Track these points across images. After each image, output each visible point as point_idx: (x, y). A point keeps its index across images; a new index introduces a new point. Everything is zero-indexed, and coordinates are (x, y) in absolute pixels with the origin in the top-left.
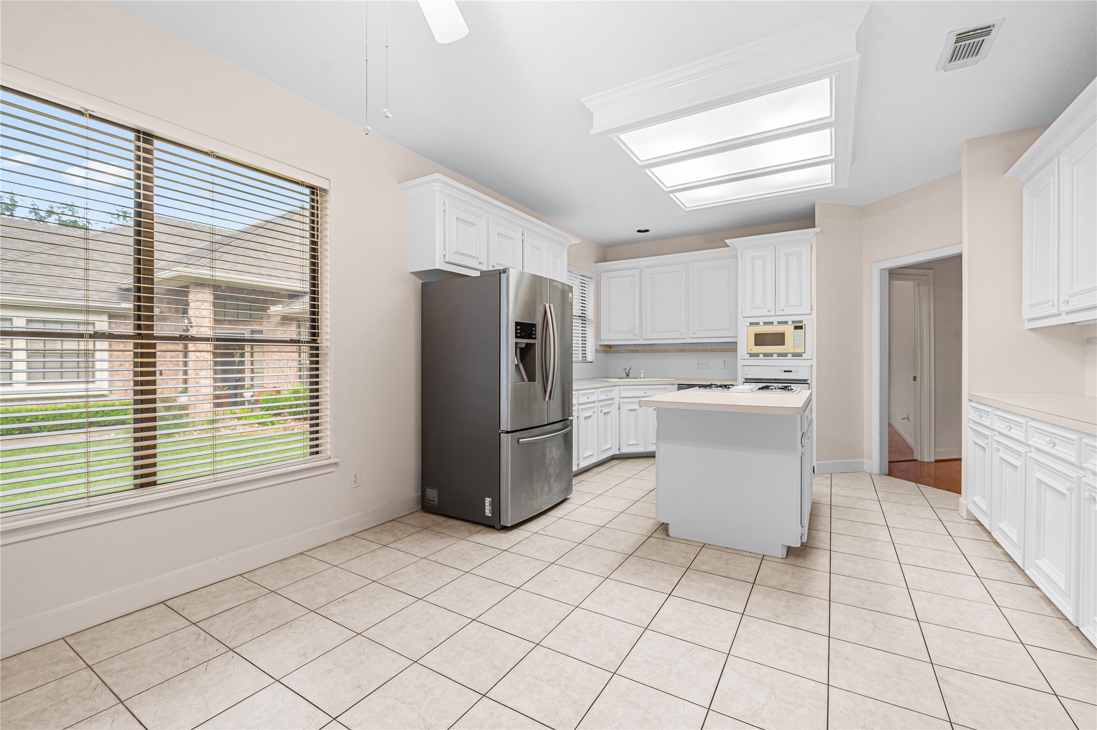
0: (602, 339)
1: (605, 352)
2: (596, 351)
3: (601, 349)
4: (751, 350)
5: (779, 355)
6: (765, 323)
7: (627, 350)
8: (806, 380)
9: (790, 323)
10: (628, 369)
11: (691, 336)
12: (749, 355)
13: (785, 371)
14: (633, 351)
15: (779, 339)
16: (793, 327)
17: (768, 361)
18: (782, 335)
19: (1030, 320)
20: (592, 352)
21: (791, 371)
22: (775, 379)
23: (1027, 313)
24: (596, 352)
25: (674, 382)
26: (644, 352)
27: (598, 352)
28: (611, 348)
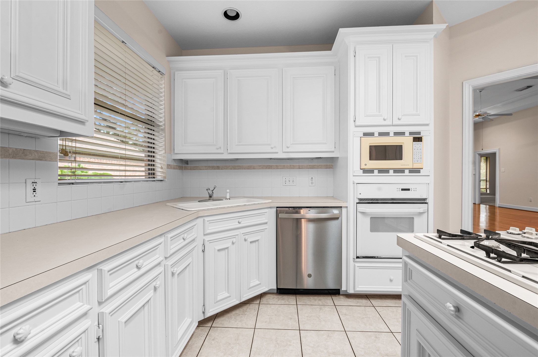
0: (176, 152)
1: (181, 168)
2: (169, 166)
3: (175, 164)
4: (366, 165)
5: (397, 171)
6: (381, 134)
7: (206, 167)
8: (424, 199)
9: (407, 134)
10: (211, 189)
11: (284, 151)
12: (362, 171)
13: (402, 190)
14: (213, 168)
15: (396, 152)
16: (411, 138)
17: (383, 178)
18: (400, 148)
20: (162, 168)
21: (409, 190)
22: (392, 199)
24: (168, 168)
25: (272, 205)
26: (226, 169)
27: (171, 168)
28: (188, 164)
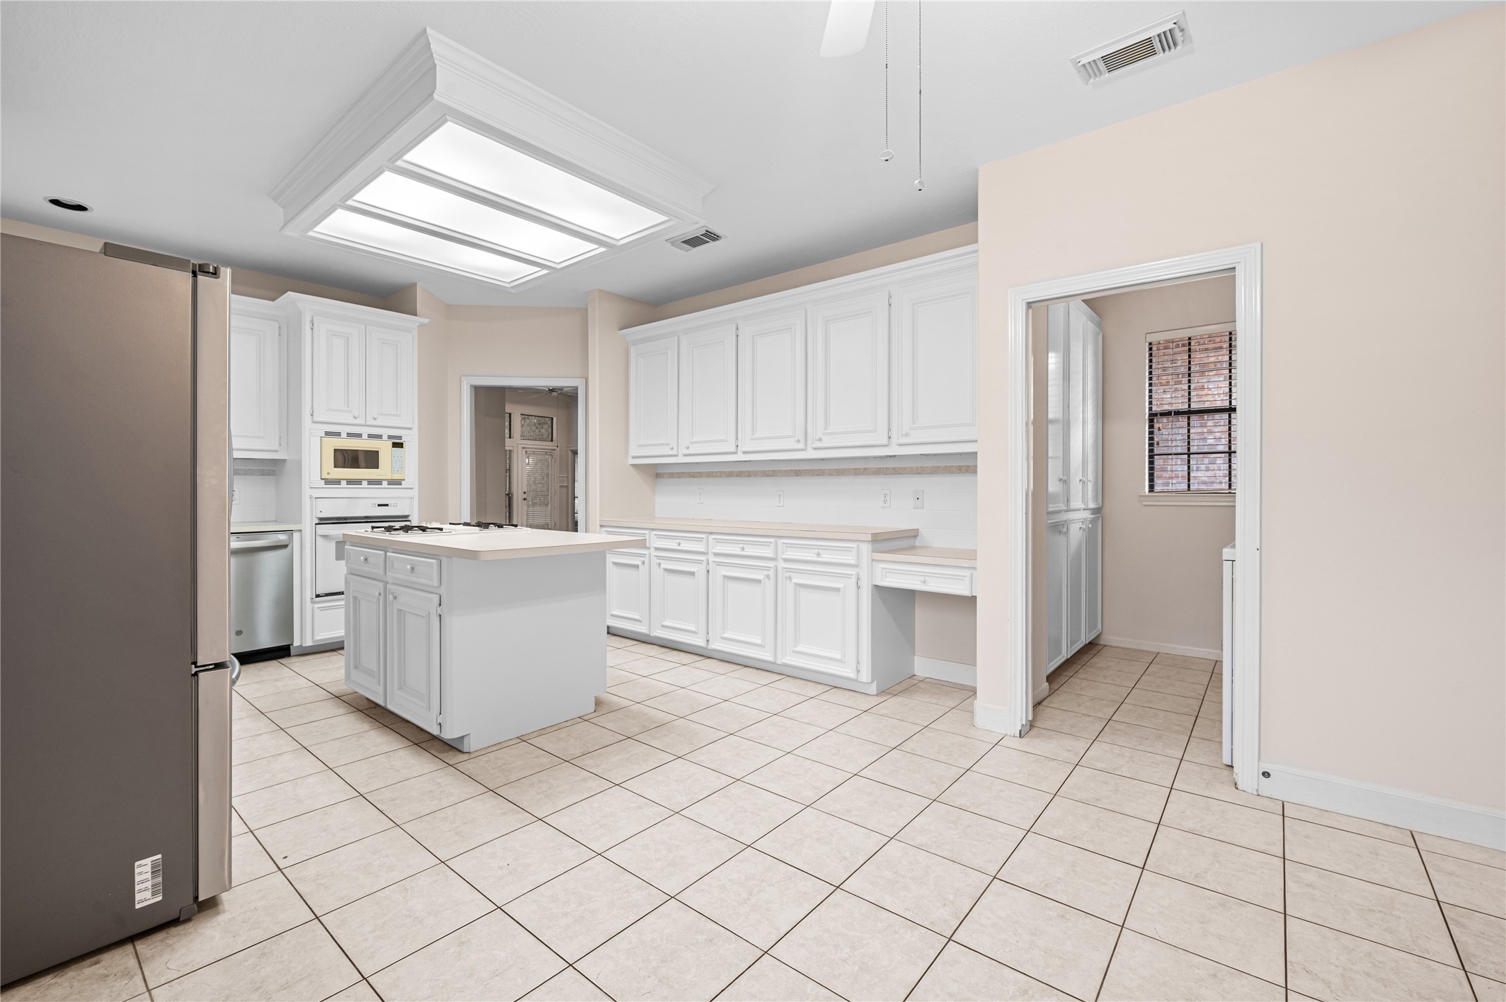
4: (328, 474)
5: (371, 482)
6: (349, 435)
8: (407, 516)
12: (323, 481)
13: (379, 505)
15: (371, 459)
16: (390, 444)
17: (354, 491)
18: (376, 454)
19: (634, 457)
21: (387, 505)
22: (366, 517)
23: (634, 451)
